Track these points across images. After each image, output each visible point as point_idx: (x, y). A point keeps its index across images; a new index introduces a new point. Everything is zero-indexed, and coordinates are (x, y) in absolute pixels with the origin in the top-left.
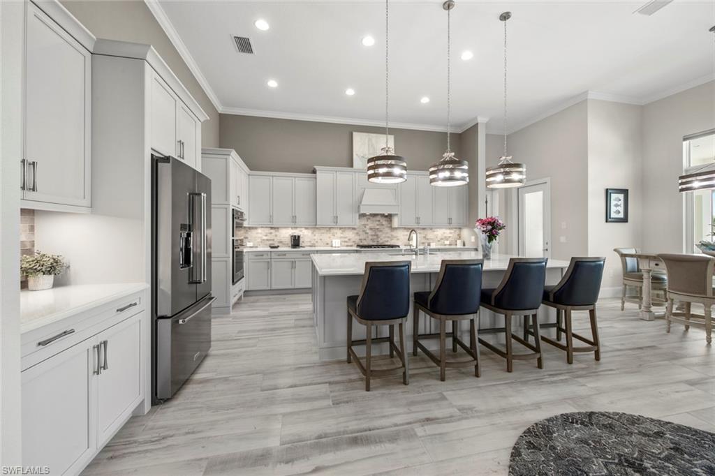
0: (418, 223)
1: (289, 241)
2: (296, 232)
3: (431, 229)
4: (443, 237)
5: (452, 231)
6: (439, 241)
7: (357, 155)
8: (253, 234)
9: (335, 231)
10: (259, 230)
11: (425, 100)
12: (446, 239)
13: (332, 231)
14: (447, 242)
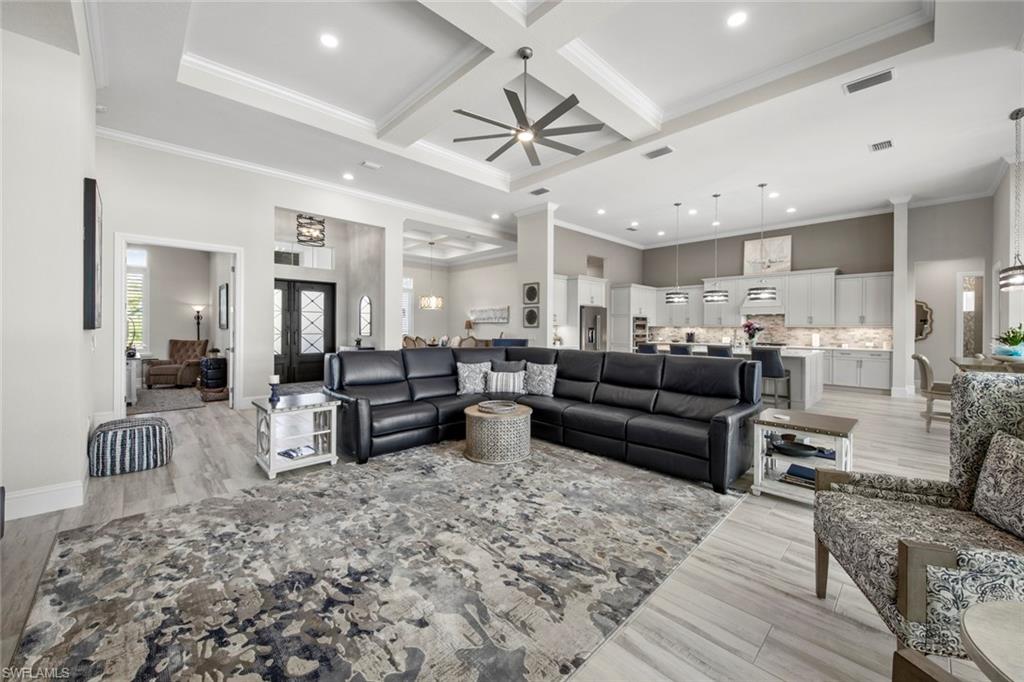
0: (811, 323)
1: (685, 336)
2: (689, 330)
3: (844, 328)
4: (863, 338)
5: (880, 331)
6: (856, 342)
7: (749, 262)
8: (662, 331)
9: (727, 330)
10: (667, 329)
11: (791, 210)
12: (869, 339)
13: (725, 330)
14: (872, 344)
